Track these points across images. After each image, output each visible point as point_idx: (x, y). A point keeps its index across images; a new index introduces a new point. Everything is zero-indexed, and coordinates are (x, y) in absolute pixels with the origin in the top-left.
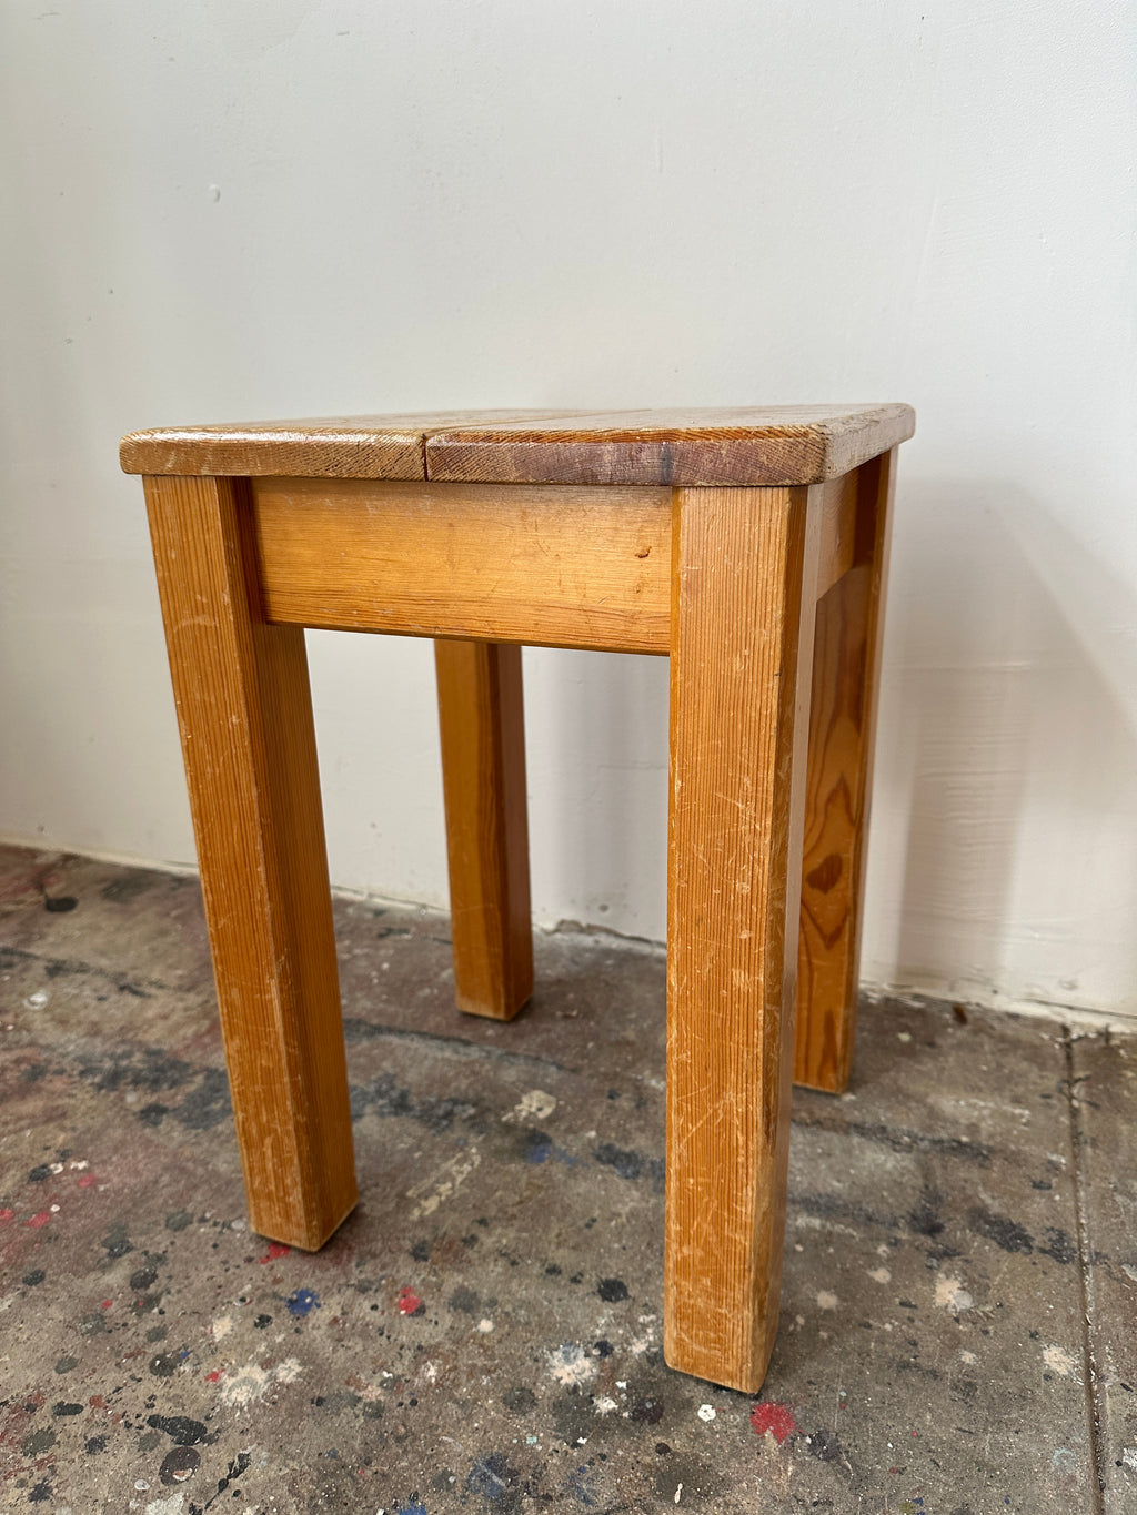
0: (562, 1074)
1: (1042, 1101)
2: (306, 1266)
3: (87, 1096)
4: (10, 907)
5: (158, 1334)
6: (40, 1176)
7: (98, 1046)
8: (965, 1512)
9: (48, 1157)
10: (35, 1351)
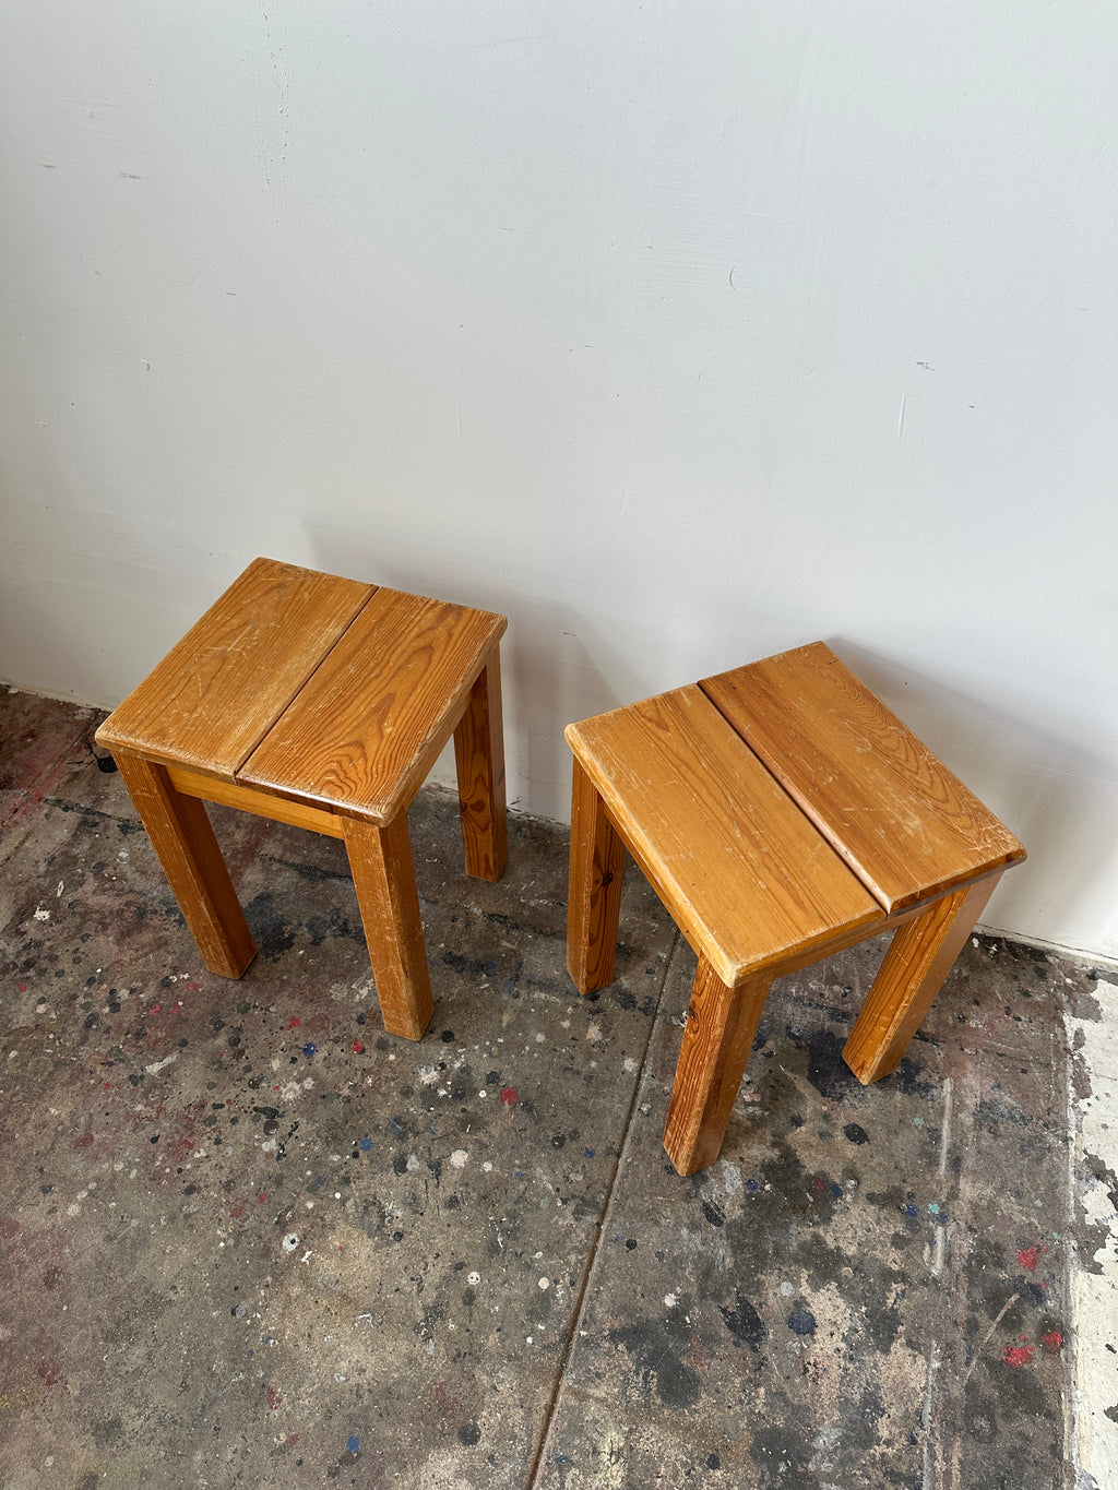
2: (309, 1030)
3: (175, 929)
4: (76, 768)
5: (248, 1069)
6: (166, 983)
8: (576, 1132)
9: (167, 971)
10: (196, 1079)
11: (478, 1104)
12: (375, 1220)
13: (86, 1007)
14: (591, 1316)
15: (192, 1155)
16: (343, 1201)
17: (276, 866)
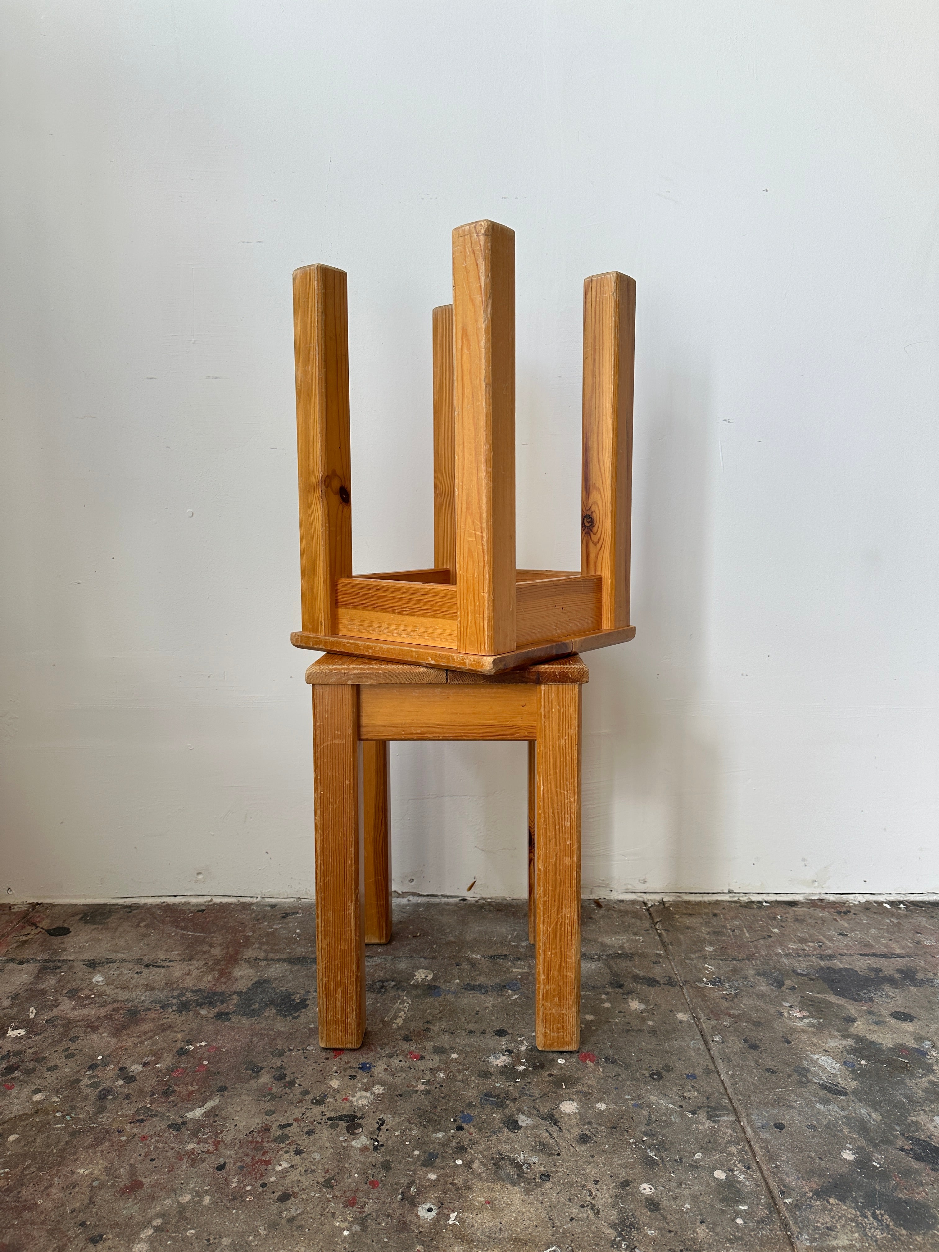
0: (428, 961)
1: (645, 932)
2: (357, 1054)
3: (176, 1017)
4: (24, 938)
5: (306, 1093)
6: (182, 1052)
7: (160, 994)
8: (667, 1066)
9: (179, 1045)
10: (249, 1112)
12: (511, 1171)
13: (95, 1085)
14: (784, 1186)
15: (273, 1169)
16: (468, 1165)
17: (263, 963)
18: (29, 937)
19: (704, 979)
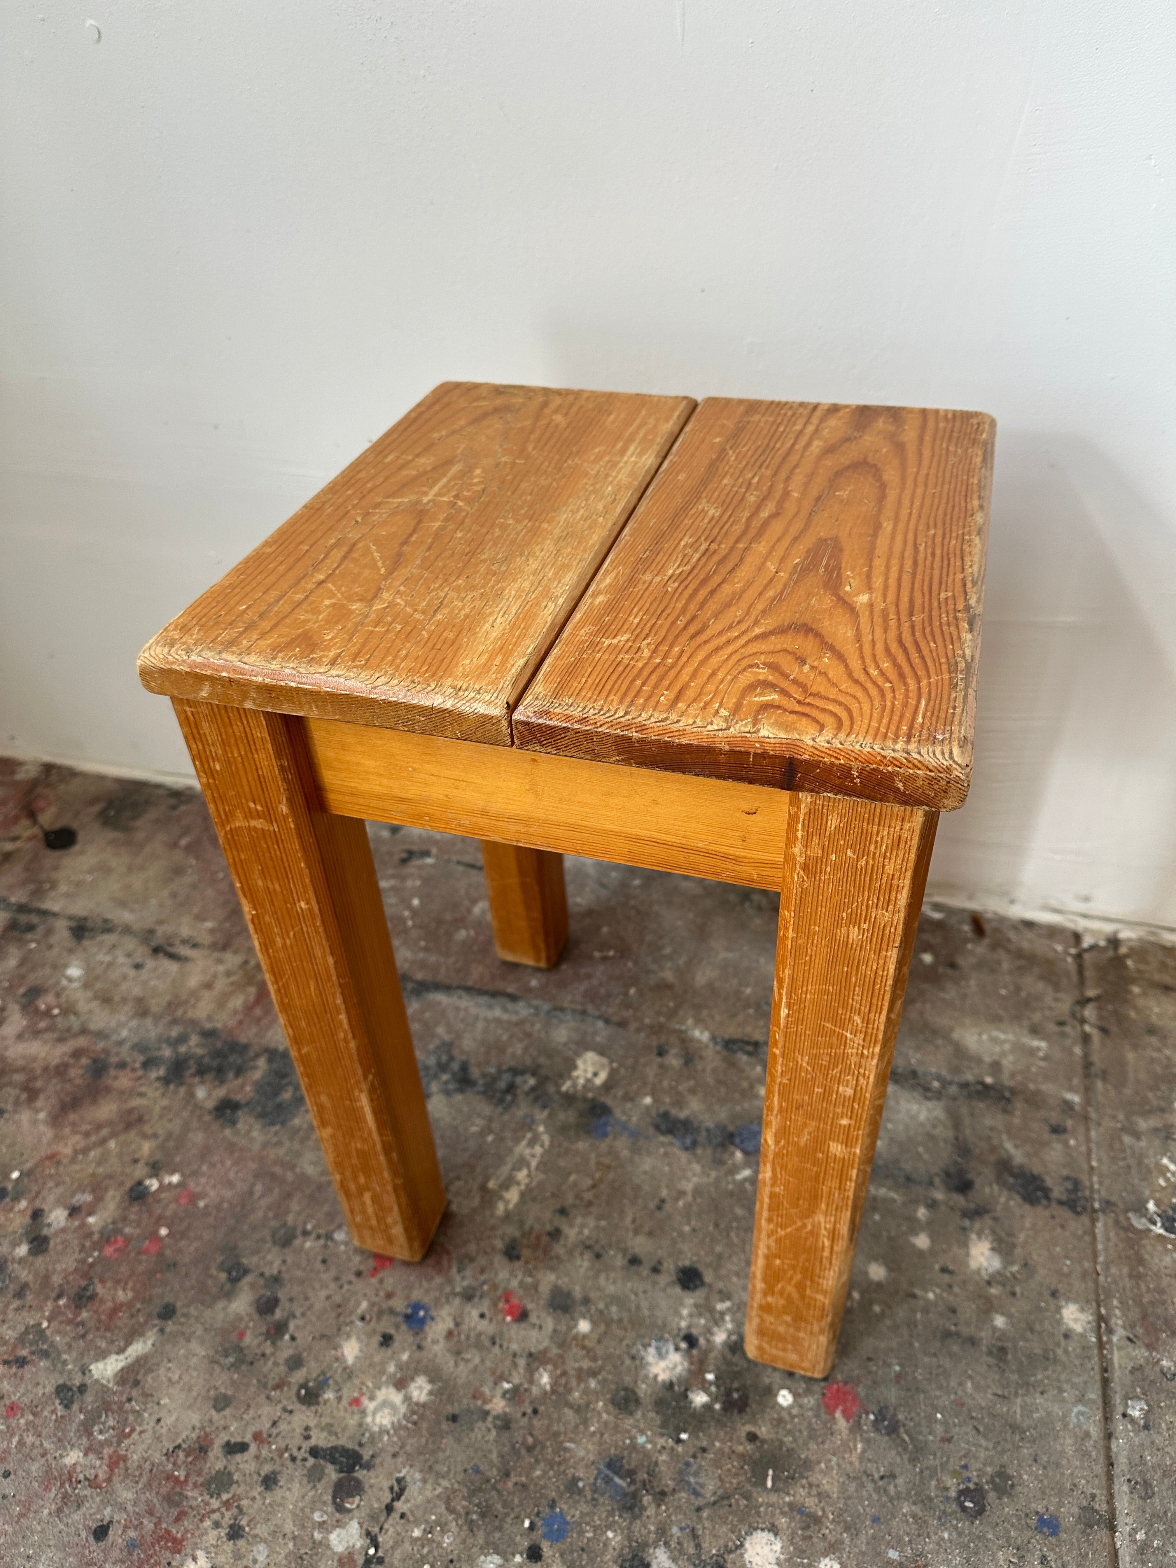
0: (611, 1030)
1: (1057, 1029)
3: (158, 1093)
4: (9, 846)
5: (295, 1363)
6: (138, 1194)
7: (152, 1030)
8: (1002, 1474)
9: (140, 1171)
10: (190, 1390)
11: (780, 1421)
18: (18, 844)
19: (1151, 1206)
